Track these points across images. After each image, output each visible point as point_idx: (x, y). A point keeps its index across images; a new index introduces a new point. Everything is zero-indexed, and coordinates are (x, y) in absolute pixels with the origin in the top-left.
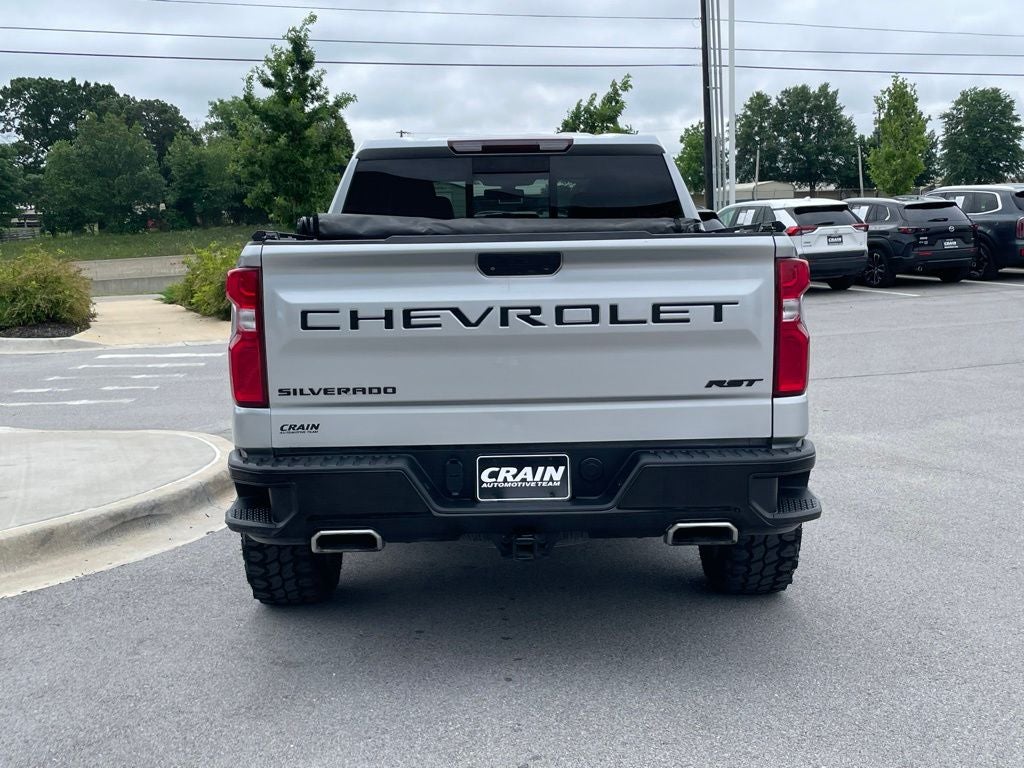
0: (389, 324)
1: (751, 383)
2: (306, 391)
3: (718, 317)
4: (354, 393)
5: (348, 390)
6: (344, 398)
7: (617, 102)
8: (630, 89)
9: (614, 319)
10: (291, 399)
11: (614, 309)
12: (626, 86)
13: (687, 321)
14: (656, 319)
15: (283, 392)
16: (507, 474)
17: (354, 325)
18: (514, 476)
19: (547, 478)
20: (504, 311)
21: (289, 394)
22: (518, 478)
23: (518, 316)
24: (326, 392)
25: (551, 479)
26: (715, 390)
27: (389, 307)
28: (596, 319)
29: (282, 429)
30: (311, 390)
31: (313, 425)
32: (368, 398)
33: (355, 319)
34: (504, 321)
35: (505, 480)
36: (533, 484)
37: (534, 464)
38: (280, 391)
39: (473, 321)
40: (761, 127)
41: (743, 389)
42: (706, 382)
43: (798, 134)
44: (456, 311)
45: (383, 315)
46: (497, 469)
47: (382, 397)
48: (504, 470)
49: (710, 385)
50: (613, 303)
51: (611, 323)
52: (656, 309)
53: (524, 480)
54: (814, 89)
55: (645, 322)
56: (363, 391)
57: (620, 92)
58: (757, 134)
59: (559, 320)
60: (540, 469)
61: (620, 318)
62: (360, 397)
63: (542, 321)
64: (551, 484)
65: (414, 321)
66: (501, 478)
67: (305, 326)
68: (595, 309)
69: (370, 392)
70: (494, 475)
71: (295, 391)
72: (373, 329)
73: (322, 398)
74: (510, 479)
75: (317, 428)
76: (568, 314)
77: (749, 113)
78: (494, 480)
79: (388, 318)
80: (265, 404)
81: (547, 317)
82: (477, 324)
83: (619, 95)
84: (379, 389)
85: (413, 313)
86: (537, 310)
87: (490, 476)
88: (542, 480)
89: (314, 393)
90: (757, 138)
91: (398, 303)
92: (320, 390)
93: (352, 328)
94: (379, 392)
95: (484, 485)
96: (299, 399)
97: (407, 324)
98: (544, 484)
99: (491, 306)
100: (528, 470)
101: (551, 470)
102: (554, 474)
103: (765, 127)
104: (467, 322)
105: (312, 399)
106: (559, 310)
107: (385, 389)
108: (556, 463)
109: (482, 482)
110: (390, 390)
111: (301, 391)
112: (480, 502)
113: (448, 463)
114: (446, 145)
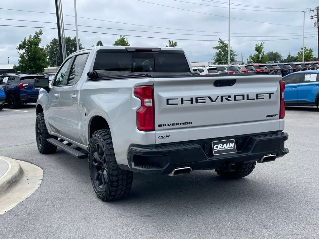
0: (192, 103)
1: (275, 115)
2: (167, 125)
3: (270, 97)
4: (181, 124)
5: (179, 123)
6: (177, 126)
7: (38, 38)
8: (42, 34)
9: (248, 99)
10: (162, 128)
11: (248, 96)
12: (41, 33)
13: (264, 98)
14: (257, 98)
15: (160, 126)
16: (220, 146)
17: (182, 103)
18: (222, 147)
19: (230, 147)
20: (222, 97)
21: (161, 126)
22: (223, 147)
23: (225, 99)
24: (172, 125)
25: (231, 147)
26: (268, 118)
27: (192, 97)
28: (243, 99)
29: (159, 138)
30: (168, 124)
31: (168, 136)
32: (185, 126)
33: (182, 101)
34: (222, 100)
35: (220, 148)
36: (227, 149)
37: (227, 143)
38: (159, 125)
39: (214, 100)
40: (56, 49)
41: (274, 117)
42: (266, 116)
43: (68, 52)
44: (210, 98)
45: (190, 99)
46: (217, 145)
47: (188, 125)
48: (219, 145)
49: (267, 117)
50: (248, 94)
51: (247, 100)
52: (257, 95)
53: (225, 148)
54: (72, 38)
55: (254, 99)
56: (183, 124)
57: (39, 35)
58: (55, 51)
59: (235, 100)
60: (228, 144)
61: (249, 98)
62: (182, 126)
63: (231, 100)
64: (231, 148)
65: (199, 101)
66: (219, 148)
67: (168, 104)
68: (243, 96)
69: (185, 124)
70: (217, 147)
71: (163, 125)
72: (187, 104)
73: (171, 127)
74: (221, 148)
75: (169, 137)
76: (237, 98)
77: (52, 45)
78: (217, 148)
79: (192, 100)
80: (154, 130)
81: (232, 98)
82: (215, 101)
83: (39, 36)
84: (187, 123)
85: (198, 99)
86: (230, 97)
87: (216, 148)
88: (229, 147)
89: (169, 125)
90: (55, 53)
91: (194, 96)
92: (171, 124)
93: (181, 104)
94: (187, 124)
95: (215, 150)
96: (164, 127)
97: (197, 102)
98: (230, 149)
99: (218, 95)
100: (225, 145)
101: (231, 144)
102: (232, 145)
103: (58, 49)
104: (212, 101)
105: (168, 127)
106: (235, 96)
107: (189, 123)
108: (232, 142)
109: (214, 149)
110: (190, 123)
111: (165, 125)
112: (214, 156)
113: (205, 144)
114: (125, 49)
